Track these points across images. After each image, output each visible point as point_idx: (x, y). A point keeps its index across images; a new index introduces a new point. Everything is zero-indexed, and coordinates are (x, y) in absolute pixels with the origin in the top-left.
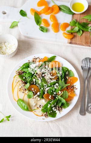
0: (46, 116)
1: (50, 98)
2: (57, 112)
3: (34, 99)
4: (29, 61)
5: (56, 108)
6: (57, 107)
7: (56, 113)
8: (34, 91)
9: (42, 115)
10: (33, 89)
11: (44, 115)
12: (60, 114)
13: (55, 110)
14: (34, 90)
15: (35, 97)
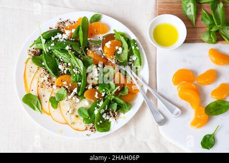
0: (93, 130)
1: (97, 97)
2: (112, 120)
3: (68, 102)
4: (50, 28)
5: (109, 114)
6: (110, 112)
7: (109, 123)
8: (67, 87)
9: (86, 129)
10: (65, 83)
11: (88, 128)
12: (117, 122)
13: (108, 118)
14: (68, 85)
15: (70, 97)
